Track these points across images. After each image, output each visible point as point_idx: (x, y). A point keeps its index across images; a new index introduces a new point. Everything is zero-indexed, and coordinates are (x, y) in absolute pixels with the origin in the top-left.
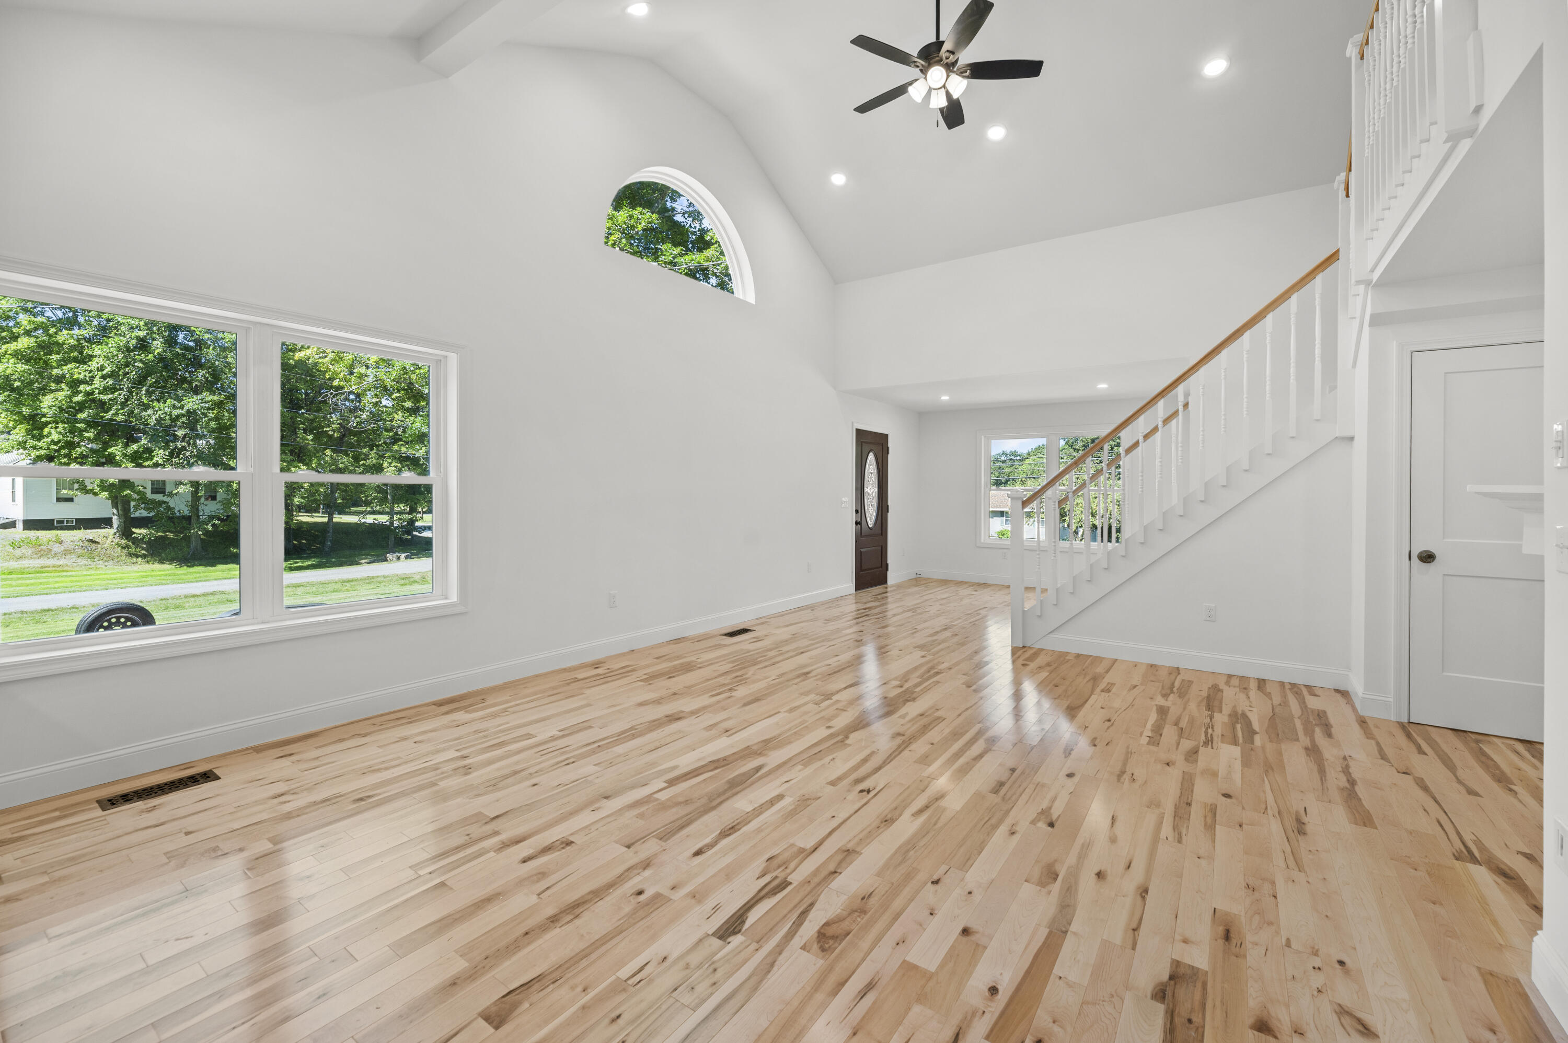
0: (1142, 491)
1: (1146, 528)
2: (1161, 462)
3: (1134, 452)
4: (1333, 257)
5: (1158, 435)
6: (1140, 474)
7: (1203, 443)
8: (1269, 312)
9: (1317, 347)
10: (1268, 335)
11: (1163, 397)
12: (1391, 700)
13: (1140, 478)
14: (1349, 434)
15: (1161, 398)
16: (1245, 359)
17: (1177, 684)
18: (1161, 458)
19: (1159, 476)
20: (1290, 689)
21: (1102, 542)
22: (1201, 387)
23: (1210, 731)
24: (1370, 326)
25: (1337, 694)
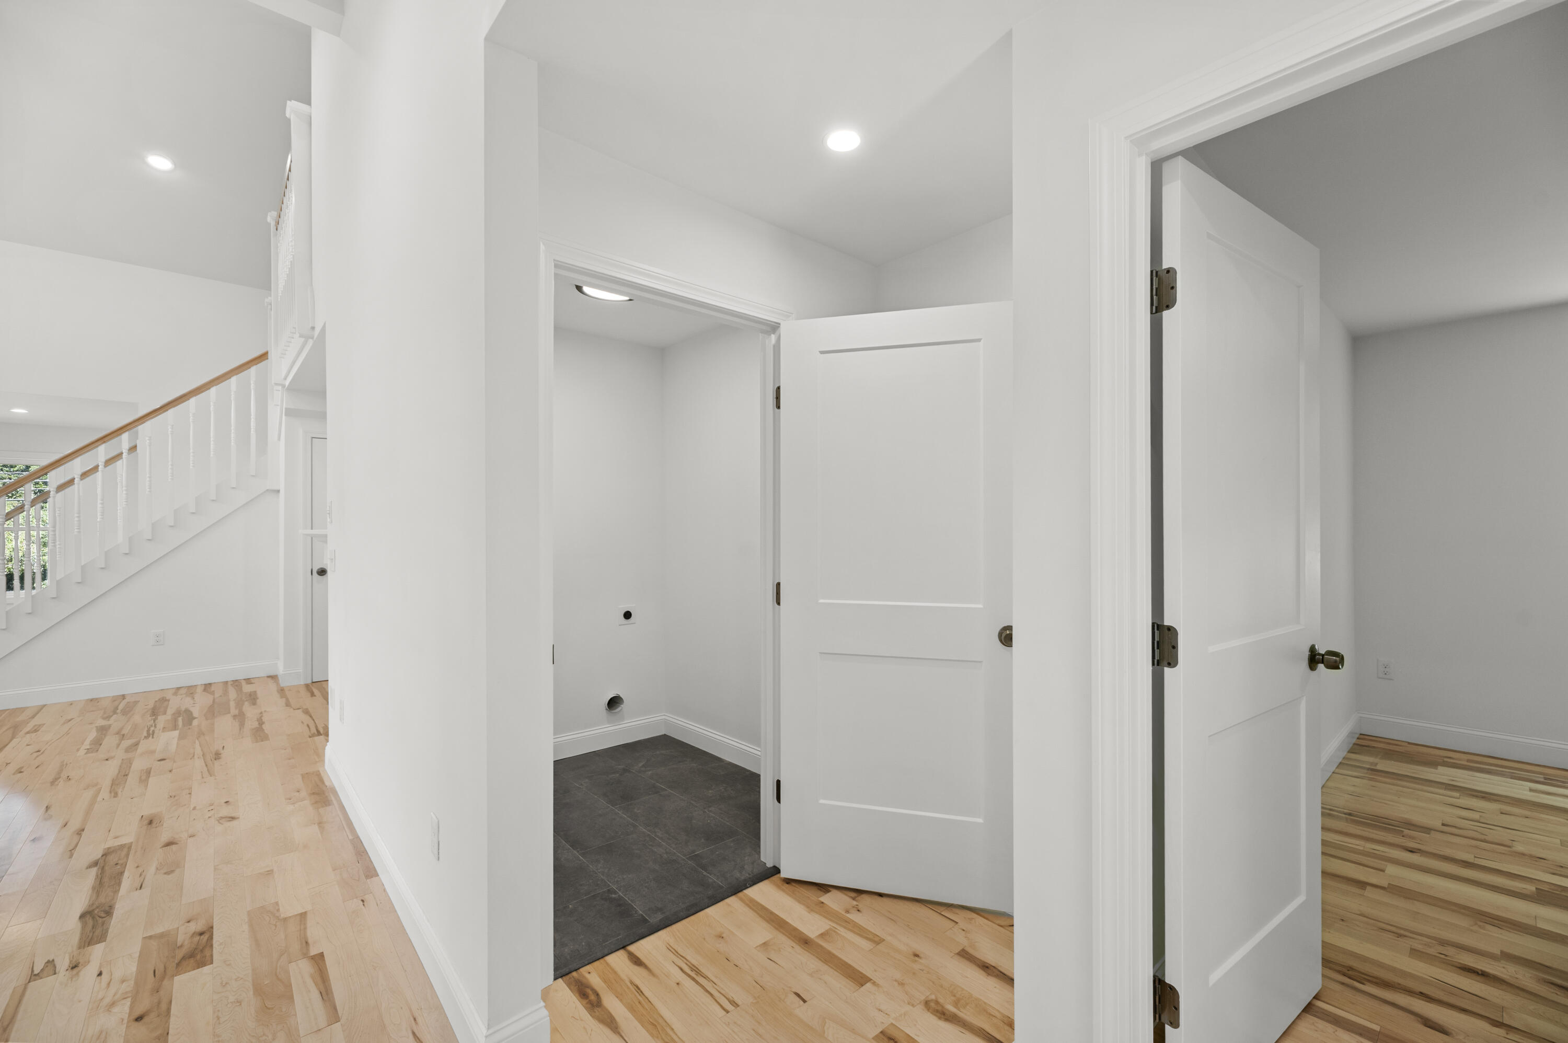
0: (79, 532)
1: (83, 567)
2: (102, 504)
3: (68, 490)
4: (263, 357)
5: (99, 475)
6: (76, 515)
7: (150, 488)
8: (213, 386)
9: (252, 420)
10: (212, 404)
11: (104, 442)
12: (301, 671)
13: (76, 519)
14: (276, 488)
15: (103, 443)
16: (191, 420)
17: (121, 707)
18: (102, 500)
19: (101, 517)
20: (231, 685)
21: (22, 588)
22: (147, 438)
23: (152, 729)
24: (286, 415)
25: (268, 679)
